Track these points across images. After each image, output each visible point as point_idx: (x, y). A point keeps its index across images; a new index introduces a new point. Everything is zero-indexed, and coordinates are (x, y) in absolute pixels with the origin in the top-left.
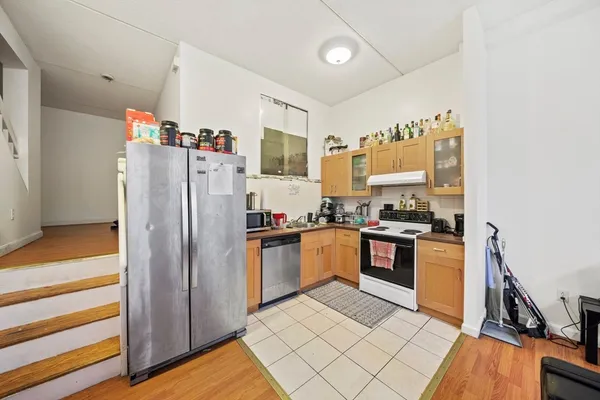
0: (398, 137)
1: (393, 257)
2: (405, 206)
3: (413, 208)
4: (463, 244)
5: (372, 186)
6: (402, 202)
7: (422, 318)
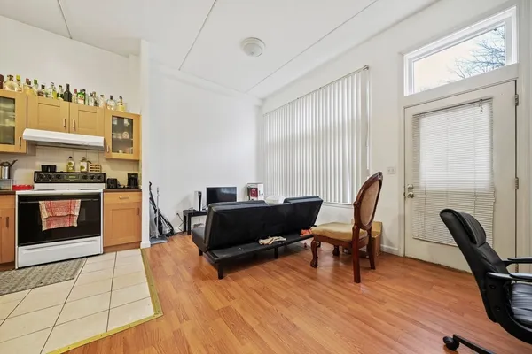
0: (67, 97)
1: (77, 213)
2: (74, 168)
3: (85, 170)
4: (141, 191)
5: (27, 141)
6: (70, 164)
7: (111, 256)
